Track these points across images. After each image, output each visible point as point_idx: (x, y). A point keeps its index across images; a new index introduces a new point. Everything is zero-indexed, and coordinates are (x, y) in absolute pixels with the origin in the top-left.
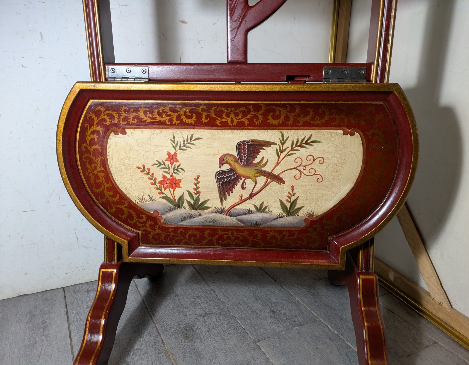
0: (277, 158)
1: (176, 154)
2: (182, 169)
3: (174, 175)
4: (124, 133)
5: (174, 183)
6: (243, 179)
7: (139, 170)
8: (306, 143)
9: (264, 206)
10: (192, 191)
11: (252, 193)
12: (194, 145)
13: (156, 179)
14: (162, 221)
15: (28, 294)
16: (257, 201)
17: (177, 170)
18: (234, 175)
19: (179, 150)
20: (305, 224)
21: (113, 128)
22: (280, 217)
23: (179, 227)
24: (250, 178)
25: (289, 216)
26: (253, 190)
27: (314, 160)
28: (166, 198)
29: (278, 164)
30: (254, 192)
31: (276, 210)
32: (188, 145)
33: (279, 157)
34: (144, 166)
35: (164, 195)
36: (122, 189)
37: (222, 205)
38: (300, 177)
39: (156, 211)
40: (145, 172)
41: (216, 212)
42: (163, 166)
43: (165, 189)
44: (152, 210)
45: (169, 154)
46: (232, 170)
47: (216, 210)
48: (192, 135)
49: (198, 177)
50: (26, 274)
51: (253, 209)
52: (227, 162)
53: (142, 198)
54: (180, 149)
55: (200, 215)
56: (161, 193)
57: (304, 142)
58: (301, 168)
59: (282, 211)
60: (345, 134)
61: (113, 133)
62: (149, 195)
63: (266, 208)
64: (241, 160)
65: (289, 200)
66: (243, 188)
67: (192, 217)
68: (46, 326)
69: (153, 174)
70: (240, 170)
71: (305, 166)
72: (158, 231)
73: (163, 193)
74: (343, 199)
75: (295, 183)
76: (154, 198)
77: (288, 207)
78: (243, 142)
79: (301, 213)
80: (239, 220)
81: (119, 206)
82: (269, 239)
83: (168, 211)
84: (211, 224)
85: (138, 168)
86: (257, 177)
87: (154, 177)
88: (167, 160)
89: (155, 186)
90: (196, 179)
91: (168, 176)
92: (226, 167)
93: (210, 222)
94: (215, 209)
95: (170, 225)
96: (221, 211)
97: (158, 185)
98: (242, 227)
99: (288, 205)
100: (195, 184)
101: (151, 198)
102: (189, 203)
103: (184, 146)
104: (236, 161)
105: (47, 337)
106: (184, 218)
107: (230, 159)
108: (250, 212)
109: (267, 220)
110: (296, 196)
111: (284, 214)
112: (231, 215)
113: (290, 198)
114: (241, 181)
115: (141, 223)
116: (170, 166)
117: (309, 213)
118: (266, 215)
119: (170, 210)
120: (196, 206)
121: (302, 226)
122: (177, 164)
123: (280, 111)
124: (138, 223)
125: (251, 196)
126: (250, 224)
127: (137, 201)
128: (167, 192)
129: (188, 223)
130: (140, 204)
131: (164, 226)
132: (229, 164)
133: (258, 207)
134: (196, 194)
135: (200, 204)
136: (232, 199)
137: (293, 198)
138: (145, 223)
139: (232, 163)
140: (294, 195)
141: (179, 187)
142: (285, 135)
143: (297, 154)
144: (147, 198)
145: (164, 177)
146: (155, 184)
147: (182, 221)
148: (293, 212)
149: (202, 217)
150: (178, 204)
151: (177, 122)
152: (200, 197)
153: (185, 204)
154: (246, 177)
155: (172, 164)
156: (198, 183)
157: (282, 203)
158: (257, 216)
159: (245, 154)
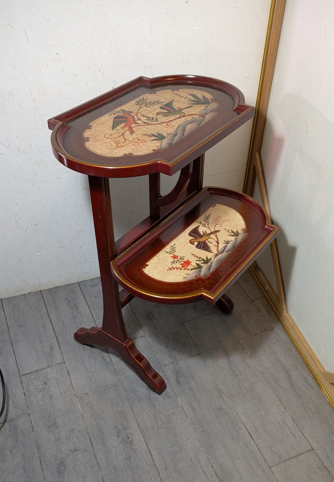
0: (207, 228)
1: (174, 255)
2: (183, 257)
3: (184, 260)
5: (188, 263)
6: (207, 241)
7: (169, 271)
8: (208, 218)
9: (226, 241)
10: (198, 259)
11: (216, 242)
12: (175, 247)
13: (180, 268)
14: (203, 277)
16: (221, 242)
17: (182, 258)
18: (202, 243)
19: (174, 253)
22: (236, 239)
23: (212, 273)
24: (208, 239)
25: (238, 236)
26: (215, 241)
28: (192, 269)
29: (209, 228)
30: (216, 241)
31: (232, 238)
32: (174, 249)
33: (206, 227)
34: (169, 268)
35: (190, 270)
36: (173, 282)
38: (222, 225)
39: (196, 277)
40: (172, 269)
41: (216, 257)
42: (175, 262)
43: (187, 267)
44: (194, 277)
45: (172, 257)
46: (199, 242)
47: (214, 256)
48: (171, 246)
49: (192, 253)
51: (225, 245)
52: (194, 242)
53: (184, 277)
54: (173, 252)
55: (212, 263)
56: (188, 270)
57: (206, 218)
59: (234, 237)
62: (185, 274)
63: (228, 241)
64: (197, 237)
65: (230, 232)
66: (211, 243)
67: (210, 266)
69: (176, 267)
70: (202, 240)
71: (218, 222)
72: (207, 281)
75: (223, 228)
76: (188, 273)
78: (189, 233)
79: (240, 232)
80: (227, 252)
81: (181, 288)
84: (220, 261)
85: (167, 270)
86: (210, 237)
87: (178, 267)
88: (174, 259)
89: (183, 270)
90: (193, 255)
91: (183, 263)
92: (196, 243)
93: (219, 261)
95: (208, 276)
96: (217, 255)
97: (183, 268)
98: (231, 252)
99: (232, 234)
101: (187, 274)
102: (202, 263)
103: (173, 251)
104: (196, 239)
106: (209, 269)
107: (194, 241)
108: (226, 247)
109: (235, 243)
111: (236, 237)
112: (221, 253)
115: (197, 285)
116: (178, 259)
117: (242, 230)
118: (232, 242)
119: (200, 271)
120: (207, 262)
121: (247, 234)
122: (179, 257)
124: (197, 286)
125: (218, 242)
127: (184, 280)
128: (190, 267)
129: (213, 269)
130: (186, 280)
131: (206, 278)
133: (225, 243)
134: (200, 259)
135: (206, 260)
139: (196, 241)
140: (229, 230)
141: (191, 262)
142: (198, 221)
143: (210, 222)
144: (186, 276)
145: (181, 264)
146: (181, 269)
147: (210, 270)
148: (237, 234)
149: (214, 262)
150: (199, 267)
152: (203, 258)
153: (202, 265)
155: (177, 258)
156: (195, 255)
157: (230, 235)
158: (229, 246)
159: (195, 235)
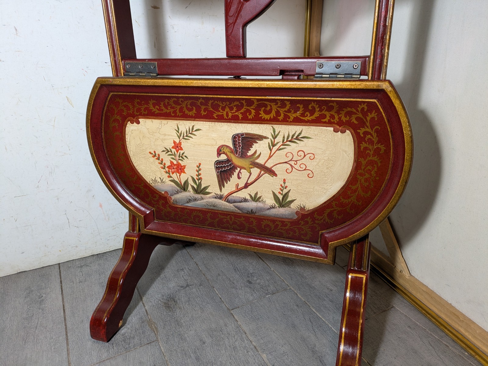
0: (269, 152)
1: (180, 143)
2: (186, 156)
3: (180, 161)
4: (138, 123)
5: (180, 169)
6: (239, 169)
7: (151, 155)
8: (297, 138)
9: (258, 196)
10: (195, 177)
11: (247, 183)
12: (195, 135)
13: (165, 164)
14: (172, 201)
15: (26, 271)
16: (251, 190)
17: (182, 157)
18: (230, 165)
19: (183, 140)
20: (297, 217)
21: (129, 118)
22: (273, 207)
23: (185, 207)
24: (245, 169)
25: (281, 207)
26: (248, 180)
27: (305, 156)
28: (173, 181)
29: (270, 157)
30: (249, 182)
31: (270, 201)
32: (190, 135)
33: (271, 150)
34: (155, 152)
35: (172, 179)
36: (139, 171)
37: (221, 192)
38: (292, 171)
39: (166, 192)
40: (156, 157)
41: (216, 198)
42: (170, 153)
43: (173, 173)
44: (163, 191)
45: (174, 142)
46: (228, 160)
47: (216, 196)
48: (193, 126)
49: (200, 164)
50: (23, 253)
51: (248, 197)
52: (224, 153)
53: (155, 179)
54: (183, 138)
55: (202, 199)
56: (169, 177)
57: (295, 137)
58: (292, 163)
59: (275, 202)
60: (336, 131)
61: (129, 122)
62: (160, 178)
63: (260, 197)
64: (236, 151)
65: (281, 192)
66: (239, 178)
67: (195, 200)
68: (43, 300)
69: (162, 159)
70: (236, 161)
71: (296, 161)
72: (169, 209)
73: (171, 177)
74: (334, 196)
75: (286, 176)
76: (164, 180)
77: (281, 199)
78: (237, 135)
79: (292, 205)
80: (236, 207)
81: (137, 185)
82: (263, 227)
83: (176, 192)
84: (212, 207)
85: (150, 153)
86: (251, 168)
87: (164, 162)
88: (173, 148)
89: (165, 170)
90: (198, 167)
91: (175, 162)
92: (223, 157)
93: (211, 206)
94: (215, 194)
95: (178, 205)
96: (221, 197)
97: (167, 169)
98: (239, 213)
99: (281, 197)
100: (198, 171)
101: (162, 181)
102: (193, 187)
103: (187, 136)
104: (232, 152)
105: (43, 310)
106: (189, 201)
107: (226, 150)
108: (245, 200)
109: (261, 209)
110: (288, 189)
111: (277, 205)
112: (228, 201)
113: (282, 190)
114: (237, 171)
115: (155, 201)
116: (176, 153)
117: (301, 207)
118: (260, 205)
119: (178, 192)
120: (199, 191)
121: (295, 218)
122: (182, 152)
123: (271, 106)
124: (152, 201)
125: (246, 186)
126: (246, 212)
127: (151, 182)
128: (175, 176)
129: (193, 205)
130: (153, 185)
131: (173, 205)
132: (226, 155)
133: (253, 196)
134: (198, 180)
135: (203, 189)
136: (229, 187)
137: (285, 191)
138: (158, 201)
139: (229, 154)
140: (286, 188)
141: (184, 172)
142: (276, 130)
143: (288, 149)
144: (159, 180)
145: (171, 162)
146: (164, 168)
147: (188, 202)
148: (286, 204)
149: (205, 201)
150: (184, 187)
151: (180, 114)
152: (202, 182)
153: (190, 188)
154: (241, 168)
155: (177, 151)
156: (200, 170)
157: (274, 194)
158: (252, 205)
159: (239, 146)
